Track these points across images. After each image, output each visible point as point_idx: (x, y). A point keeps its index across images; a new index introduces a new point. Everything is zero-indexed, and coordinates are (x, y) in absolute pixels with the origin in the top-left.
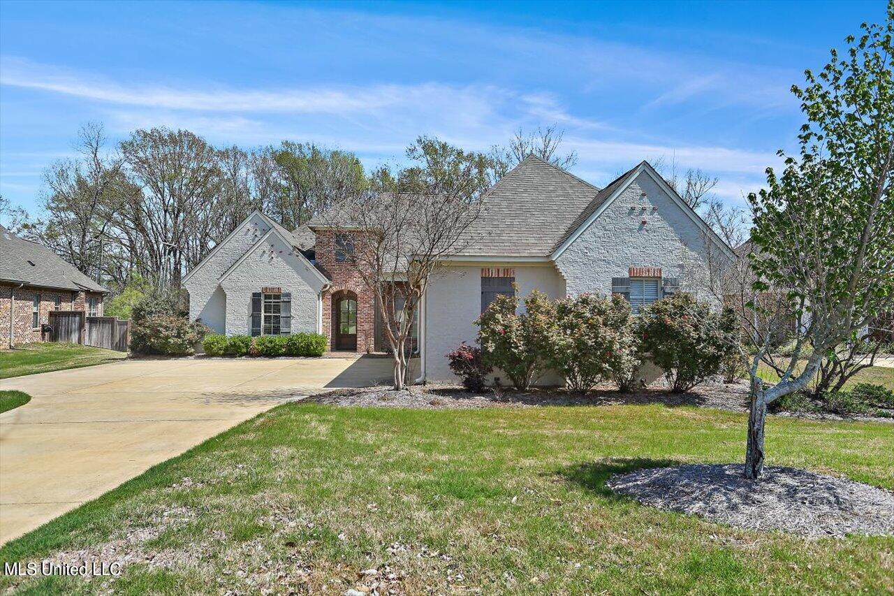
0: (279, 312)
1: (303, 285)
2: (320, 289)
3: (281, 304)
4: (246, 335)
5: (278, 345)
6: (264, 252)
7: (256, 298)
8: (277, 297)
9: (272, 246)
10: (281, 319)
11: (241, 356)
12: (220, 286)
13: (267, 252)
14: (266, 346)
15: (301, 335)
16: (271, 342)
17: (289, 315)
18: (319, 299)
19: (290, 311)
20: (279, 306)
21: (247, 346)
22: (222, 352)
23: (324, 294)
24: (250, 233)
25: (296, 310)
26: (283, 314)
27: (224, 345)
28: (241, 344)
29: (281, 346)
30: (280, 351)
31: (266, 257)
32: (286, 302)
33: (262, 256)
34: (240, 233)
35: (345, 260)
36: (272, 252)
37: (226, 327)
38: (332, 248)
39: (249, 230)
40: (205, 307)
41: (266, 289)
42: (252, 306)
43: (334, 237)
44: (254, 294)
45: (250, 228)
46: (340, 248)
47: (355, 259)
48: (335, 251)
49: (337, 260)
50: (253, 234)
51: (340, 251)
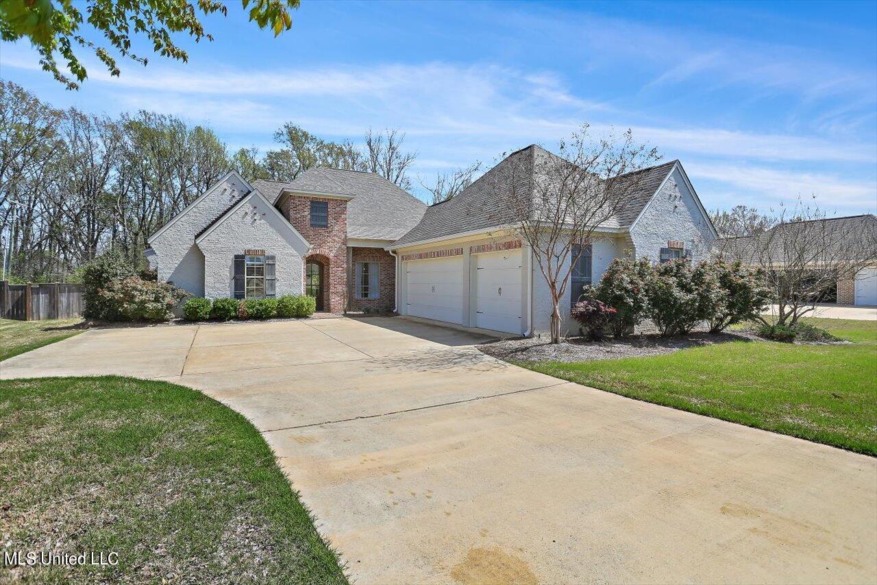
0: (263, 276)
1: (287, 248)
2: (304, 253)
3: (265, 266)
4: (230, 298)
5: (269, 308)
6: (246, 213)
7: (238, 260)
8: (260, 259)
9: (255, 208)
10: (265, 281)
11: (229, 319)
12: (196, 247)
13: (249, 213)
14: (257, 309)
16: (261, 305)
17: (273, 278)
18: (303, 262)
19: (275, 274)
20: (262, 268)
21: (235, 309)
24: (227, 193)
25: (281, 273)
26: (266, 277)
27: (208, 309)
28: (229, 308)
29: (272, 308)
30: (272, 314)
31: (248, 219)
32: (270, 265)
33: (244, 217)
34: (216, 193)
35: (319, 226)
36: (255, 214)
37: (206, 290)
38: (306, 213)
39: (225, 190)
40: (177, 268)
41: (249, 251)
42: (233, 269)
43: (309, 203)
44: (235, 256)
45: (227, 188)
46: (314, 214)
47: (329, 225)
48: (309, 217)
49: (312, 225)
50: (230, 194)
51: (314, 217)
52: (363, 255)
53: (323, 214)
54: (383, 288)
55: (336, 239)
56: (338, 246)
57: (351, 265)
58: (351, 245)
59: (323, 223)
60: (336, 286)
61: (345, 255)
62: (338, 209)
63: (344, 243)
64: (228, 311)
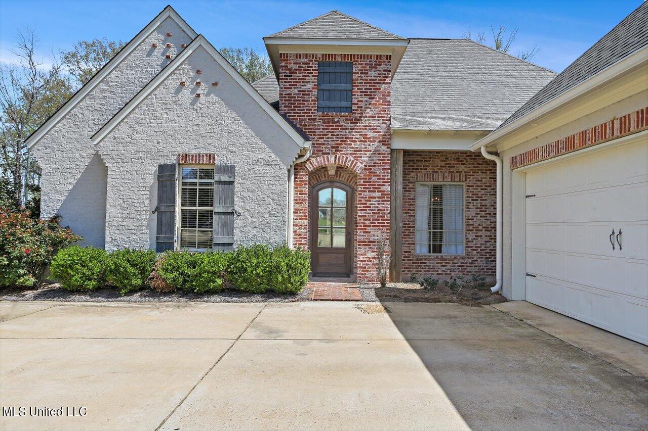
0: (212, 206)
1: (259, 149)
2: (292, 159)
3: (215, 187)
4: (146, 249)
5: (208, 272)
6: (182, 84)
7: (165, 174)
8: (207, 174)
9: (198, 72)
10: (215, 217)
11: (131, 292)
12: (97, 155)
13: (187, 84)
14: (183, 274)
15: (257, 251)
16: (193, 265)
17: (230, 210)
18: (289, 180)
19: (233, 203)
20: (212, 190)
21: (143, 271)
22: (92, 284)
23: (298, 168)
24: (157, 52)
25: (243, 200)
26: (217, 208)
27: (96, 270)
28: (131, 269)
29: (214, 273)
30: (212, 285)
31: (186, 95)
32: (225, 183)
33: (178, 91)
34: (138, 53)
35: (335, 109)
36: (198, 84)
37: (107, 233)
38: (310, 86)
39: (154, 46)
40: (71, 192)
41: (186, 156)
42: (156, 192)
43: (315, 66)
44: (160, 166)
45: (156, 42)
46: (323, 86)
47: (354, 107)
48: (315, 92)
49: (319, 108)
50: (163, 54)
51: (326, 93)
52: (430, 169)
53: (343, 86)
54: (471, 236)
55: (370, 134)
56: (372, 147)
57: (400, 187)
58: (399, 144)
59: (344, 104)
60: (368, 229)
61: (388, 166)
62: (372, 73)
63: (385, 141)
64: (126, 275)
